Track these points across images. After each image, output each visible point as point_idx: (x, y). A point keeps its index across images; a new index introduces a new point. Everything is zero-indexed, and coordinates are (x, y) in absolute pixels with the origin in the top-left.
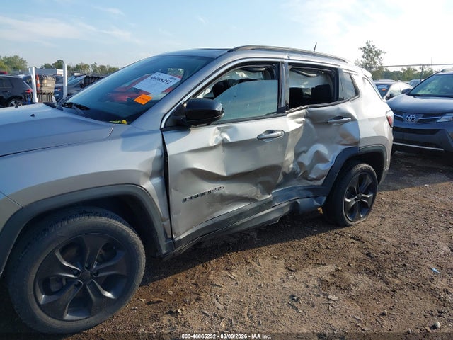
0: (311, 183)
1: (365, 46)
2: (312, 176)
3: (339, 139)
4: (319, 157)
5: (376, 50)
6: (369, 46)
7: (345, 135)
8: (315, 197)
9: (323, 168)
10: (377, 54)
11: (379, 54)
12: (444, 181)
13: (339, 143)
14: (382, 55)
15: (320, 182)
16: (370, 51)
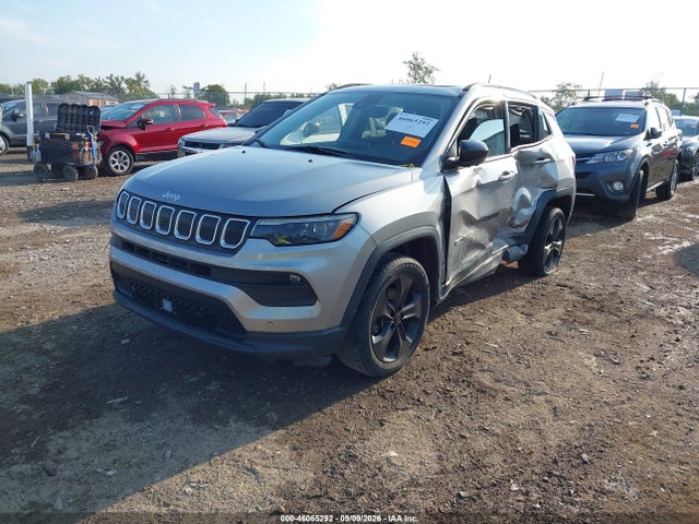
0: (515, 230)
1: (411, 59)
2: (517, 222)
3: (540, 181)
4: (524, 202)
5: (426, 65)
6: (416, 59)
7: (546, 177)
8: (519, 245)
9: (527, 212)
10: (429, 72)
11: (431, 72)
12: (601, 230)
13: (539, 186)
14: (434, 74)
15: (523, 229)
16: (419, 67)
